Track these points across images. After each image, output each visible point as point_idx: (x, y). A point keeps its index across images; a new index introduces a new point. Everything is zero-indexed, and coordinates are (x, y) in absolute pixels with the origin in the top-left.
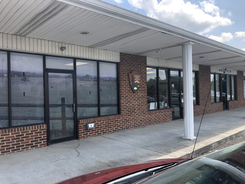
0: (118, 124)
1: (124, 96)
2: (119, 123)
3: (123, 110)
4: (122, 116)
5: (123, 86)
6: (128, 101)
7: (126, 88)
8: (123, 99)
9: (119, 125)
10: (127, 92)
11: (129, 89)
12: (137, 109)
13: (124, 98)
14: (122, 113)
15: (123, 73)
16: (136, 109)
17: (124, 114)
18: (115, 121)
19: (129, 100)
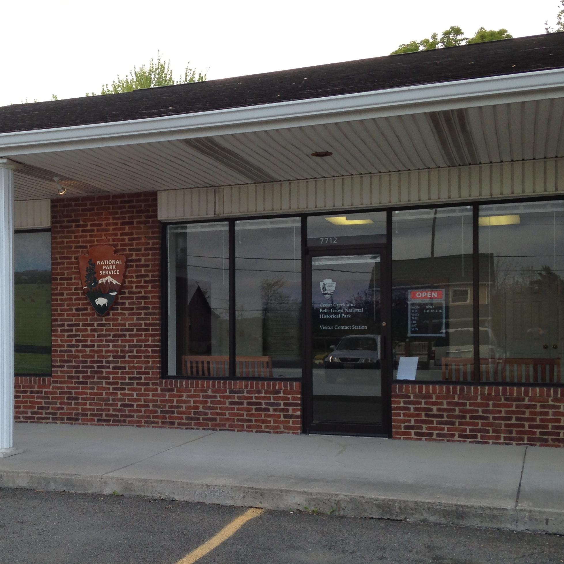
0: (40, 403)
1: (63, 325)
2: (43, 401)
3: (59, 364)
4: (56, 382)
5: (62, 295)
6: (77, 341)
7: (71, 299)
8: (59, 333)
9: (43, 405)
10: (74, 311)
11: (83, 304)
12: (112, 366)
13: (62, 331)
14: (57, 372)
15: (61, 258)
16: (109, 367)
17: (63, 377)
18: (32, 392)
19: (80, 338)
